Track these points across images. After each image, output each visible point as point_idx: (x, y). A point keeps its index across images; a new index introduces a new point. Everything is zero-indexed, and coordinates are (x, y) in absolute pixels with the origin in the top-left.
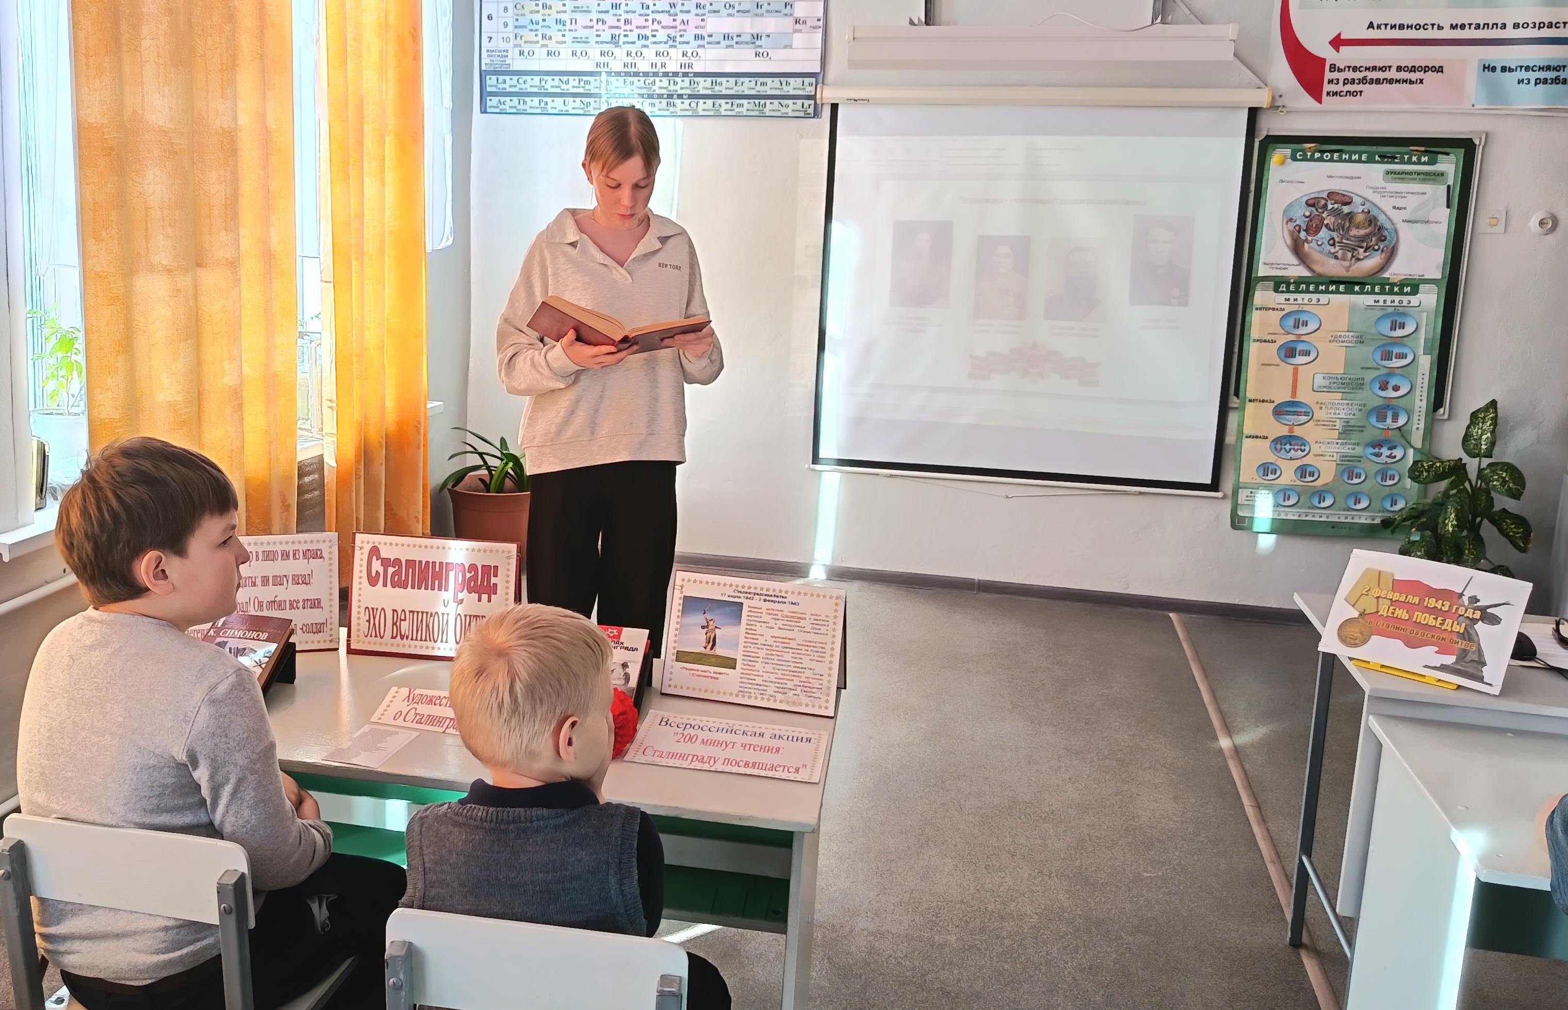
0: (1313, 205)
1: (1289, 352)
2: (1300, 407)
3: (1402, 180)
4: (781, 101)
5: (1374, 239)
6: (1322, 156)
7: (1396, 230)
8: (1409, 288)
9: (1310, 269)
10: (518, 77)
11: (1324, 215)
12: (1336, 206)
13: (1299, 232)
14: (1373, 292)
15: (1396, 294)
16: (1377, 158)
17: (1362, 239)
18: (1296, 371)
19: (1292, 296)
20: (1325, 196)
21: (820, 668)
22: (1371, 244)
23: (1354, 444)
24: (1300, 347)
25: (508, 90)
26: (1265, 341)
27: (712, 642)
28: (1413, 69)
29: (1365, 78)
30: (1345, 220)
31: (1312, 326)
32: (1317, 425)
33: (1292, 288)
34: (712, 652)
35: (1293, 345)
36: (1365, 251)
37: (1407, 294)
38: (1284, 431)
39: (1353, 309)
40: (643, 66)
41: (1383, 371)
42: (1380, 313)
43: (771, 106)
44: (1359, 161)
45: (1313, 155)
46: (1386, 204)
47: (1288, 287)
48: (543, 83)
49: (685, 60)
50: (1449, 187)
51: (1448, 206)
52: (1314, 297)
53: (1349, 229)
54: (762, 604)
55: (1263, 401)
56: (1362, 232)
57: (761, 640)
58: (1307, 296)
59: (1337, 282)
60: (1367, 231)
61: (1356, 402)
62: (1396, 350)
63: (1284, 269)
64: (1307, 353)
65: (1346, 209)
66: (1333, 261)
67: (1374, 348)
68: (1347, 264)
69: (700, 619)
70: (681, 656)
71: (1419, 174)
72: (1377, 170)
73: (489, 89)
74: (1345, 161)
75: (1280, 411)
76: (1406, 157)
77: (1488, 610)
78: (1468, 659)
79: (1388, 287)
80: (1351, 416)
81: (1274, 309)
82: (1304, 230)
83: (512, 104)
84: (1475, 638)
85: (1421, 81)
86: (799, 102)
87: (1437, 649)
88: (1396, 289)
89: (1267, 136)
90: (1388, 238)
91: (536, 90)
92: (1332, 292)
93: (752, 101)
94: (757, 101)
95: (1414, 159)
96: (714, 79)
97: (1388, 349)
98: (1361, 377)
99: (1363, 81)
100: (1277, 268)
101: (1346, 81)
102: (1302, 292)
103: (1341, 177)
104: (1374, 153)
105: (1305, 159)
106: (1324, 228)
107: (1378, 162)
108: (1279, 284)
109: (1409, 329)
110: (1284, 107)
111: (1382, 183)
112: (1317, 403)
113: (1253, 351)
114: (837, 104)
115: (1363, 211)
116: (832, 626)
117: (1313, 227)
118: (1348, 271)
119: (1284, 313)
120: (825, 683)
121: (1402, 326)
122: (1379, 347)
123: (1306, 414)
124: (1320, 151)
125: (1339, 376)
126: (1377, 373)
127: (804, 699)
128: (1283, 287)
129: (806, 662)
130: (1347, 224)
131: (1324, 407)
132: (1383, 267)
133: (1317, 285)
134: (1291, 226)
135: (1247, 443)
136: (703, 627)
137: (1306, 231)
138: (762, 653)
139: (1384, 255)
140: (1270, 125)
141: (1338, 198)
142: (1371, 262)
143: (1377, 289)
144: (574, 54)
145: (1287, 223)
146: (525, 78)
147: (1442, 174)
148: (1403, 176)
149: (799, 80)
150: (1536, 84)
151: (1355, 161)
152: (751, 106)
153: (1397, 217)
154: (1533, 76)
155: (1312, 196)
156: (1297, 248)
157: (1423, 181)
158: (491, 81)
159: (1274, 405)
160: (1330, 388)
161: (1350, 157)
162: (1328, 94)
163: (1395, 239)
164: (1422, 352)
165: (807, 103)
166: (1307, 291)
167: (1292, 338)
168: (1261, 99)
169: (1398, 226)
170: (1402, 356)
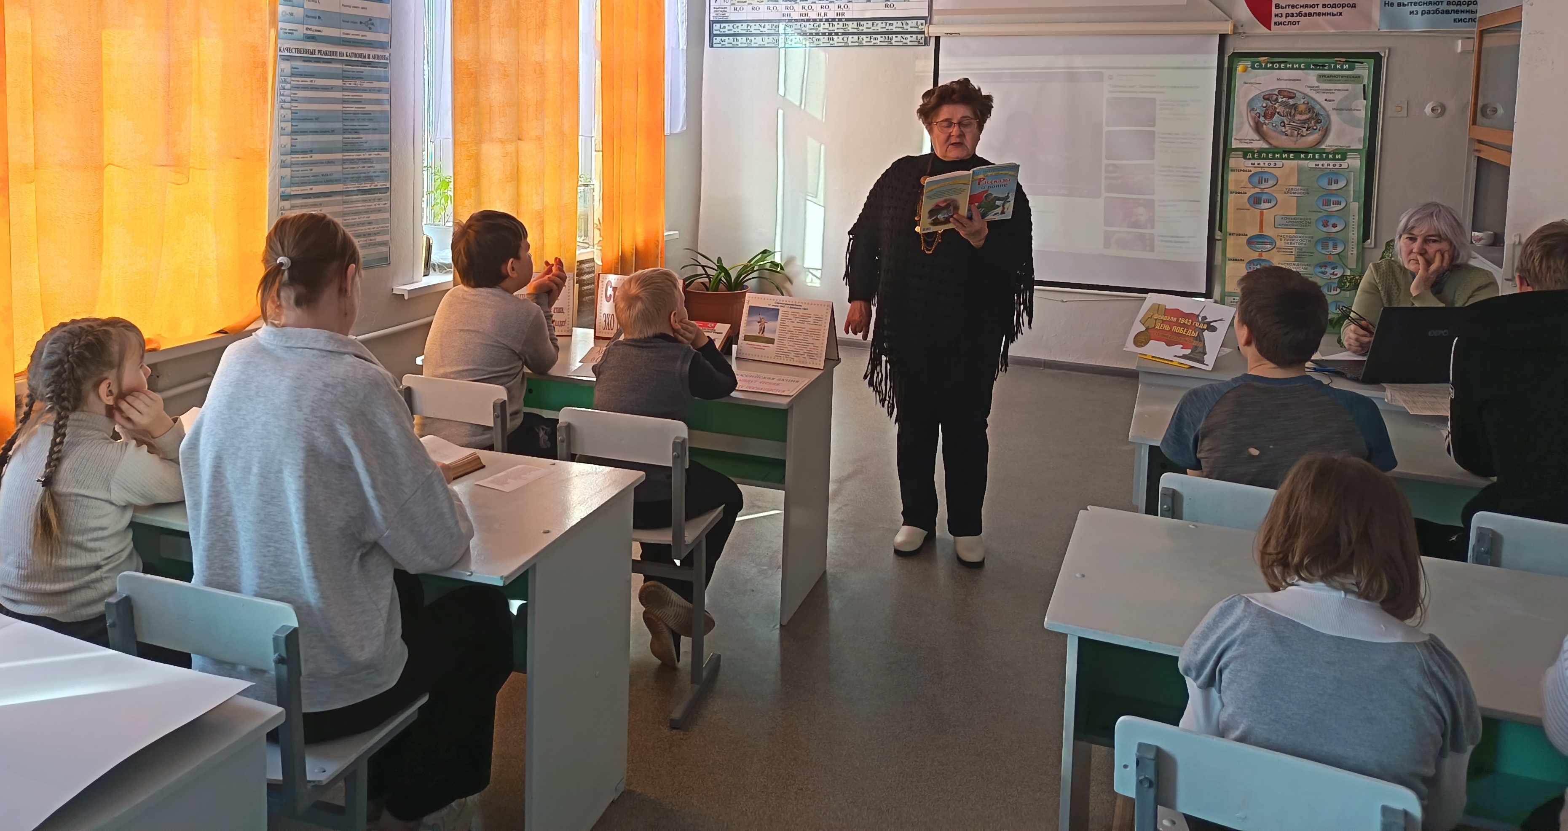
0: (1268, 99)
1: (1256, 200)
2: (1266, 239)
3: (1331, 82)
4: (903, 35)
5: (1312, 122)
6: (1273, 66)
7: (1328, 116)
8: (1340, 156)
9: (1270, 144)
10: (733, 24)
11: (1276, 106)
12: (1284, 99)
13: (1259, 117)
14: (1314, 159)
15: (1331, 159)
16: (1312, 66)
17: (1304, 122)
18: (1262, 214)
19: (1256, 162)
20: (1276, 93)
21: (817, 343)
22: (1310, 125)
23: (1307, 265)
24: (1264, 197)
25: (727, 32)
26: (1239, 193)
27: (763, 330)
28: (1334, 6)
29: (1300, 13)
30: (1291, 109)
31: (1271, 182)
32: (1279, 252)
33: (1256, 155)
34: (762, 335)
35: (1259, 195)
36: (1307, 130)
37: (1338, 159)
38: (1255, 255)
39: (1300, 170)
40: (812, 15)
41: (1325, 214)
42: (1320, 173)
43: (895, 39)
44: (1300, 69)
45: (1266, 65)
46: (1320, 98)
47: (1253, 156)
48: (749, 28)
49: (840, 11)
50: (1364, 85)
51: (1365, 99)
52: (1272, 162)
53: (1294, 115)
54: (789, 310)
55: (1240, 235)
56: (1304, 117)
57: (788, 329)
58: (1267, 162)
59: (1288, 152)
60: (1308, 116)
61: (1307, 236)
62: (1333, 199)
63: (1250, 143)
64: (1269, 201)
65: (1291, 102)
66: (1285, 137)
67: (1316, 198)
68: (1295, 139)
69: (757, 318)
70: (747, 338)
71: (1342, 77)
72: (1311, 77)
73: (715, 32)
74: (1289, 69)
75: (1251, 242)
76: (1333, 65)
77: (1212, 324)
78: (1197, 351)
79: (1324, 155)
80: (1303, 246)
81: (1244, 171)
82: (1263, 116)
83: (729, 41)
84: (1202, 340)
85: (1341, 14)
86: (915, 36)
87: (1181, 346)
88: (1330, 156)
89: (1233, 53)
90: (1323, 121)
91: (744, 32)
92: (1285, 159)
93: (883, 36)
94: (887, 36)
95: (1338, 66)
96: (859, 22)
97: (1327, 198)
98: (1309, 217)
99: (1299, 14)
100: (1245, 143)
101: (1287, 15)
102: (1263, 158)
103: (1287, 80)
104: (1310, 64)
105: (1261, 68)
106: (1276, 114)
107: (1313, 69)
108: (1246, 153)
109: (1342, 184)
110: (1244, 33)
111: (1317, 84)
112: (1278, 236)
113: (1232, 201)
114: (939, 37)
115: (1304, 103)
116: (824, 321)
117: (1269, 114)
118: (1295, 144)
119: (1251, 173)
120: (819, 351)
121: (1336, 182)
122: (1322, 196)
123: (1271, 243)
124: (1271, 63)
125: (1293, 217)
126: (1320, 215)
127: (809, 360)
128: (1249, 156)
129: (810, 340)
130: (1293, 112)
131: (1283, 239)
132: (1320, 142)
133: (1274, 154)
134: (1253, 113)
135: (1230, 265)
136: (759, 322)
137: (1265, 116)
138: (788, 336)
139: (1320, 132)
140: (1235, 45)
141: (1285, 94)
142: (1312, 138)
143: (1317, 156)
144: (769, 8)
145: (1250, 111)
146: (737, 24)
147: (1359, 77)
148: (1331, 78)
149: (915, 22)
150: (1422, 14)
151: (1296, 69)
152: (882, 39)
153: (1329, 106)
154: (1419, 8)
155: (1267, 93)
156: (1258, 128)
157: (1346, 82)
158: (716, 26)
159: (1248, 237)
160: (1287, 225)
161: (1293, 66)
162: (1275, 23)
163: (1328, 122)
164: (1352, 200)
165: (919, 36)
166: (1267, 158)
167: (1258, 190)
168: (1227, 28)
169: (1330, 113)
170: (1339, 203)
